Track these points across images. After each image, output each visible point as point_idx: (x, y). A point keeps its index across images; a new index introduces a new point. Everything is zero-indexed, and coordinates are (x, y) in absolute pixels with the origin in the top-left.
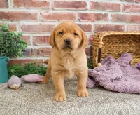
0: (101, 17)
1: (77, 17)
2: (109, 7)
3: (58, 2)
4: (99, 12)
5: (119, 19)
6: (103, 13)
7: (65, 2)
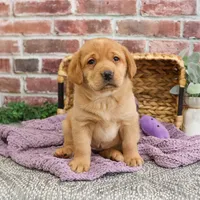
0: (97, 27)
1: (53, 28)
2: (112, 8)
3: (22, 4)
4: (92, 18)
5: (132, 29)
6: (100, 18)
7: (34, 3)
